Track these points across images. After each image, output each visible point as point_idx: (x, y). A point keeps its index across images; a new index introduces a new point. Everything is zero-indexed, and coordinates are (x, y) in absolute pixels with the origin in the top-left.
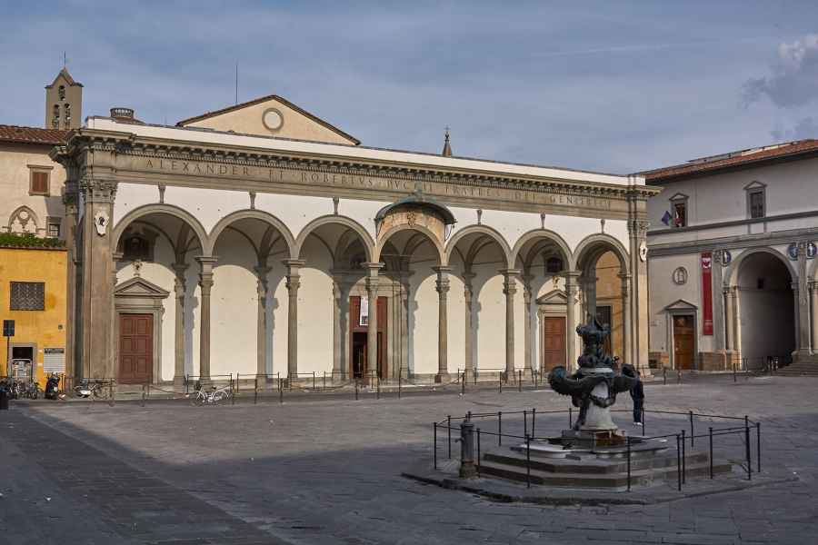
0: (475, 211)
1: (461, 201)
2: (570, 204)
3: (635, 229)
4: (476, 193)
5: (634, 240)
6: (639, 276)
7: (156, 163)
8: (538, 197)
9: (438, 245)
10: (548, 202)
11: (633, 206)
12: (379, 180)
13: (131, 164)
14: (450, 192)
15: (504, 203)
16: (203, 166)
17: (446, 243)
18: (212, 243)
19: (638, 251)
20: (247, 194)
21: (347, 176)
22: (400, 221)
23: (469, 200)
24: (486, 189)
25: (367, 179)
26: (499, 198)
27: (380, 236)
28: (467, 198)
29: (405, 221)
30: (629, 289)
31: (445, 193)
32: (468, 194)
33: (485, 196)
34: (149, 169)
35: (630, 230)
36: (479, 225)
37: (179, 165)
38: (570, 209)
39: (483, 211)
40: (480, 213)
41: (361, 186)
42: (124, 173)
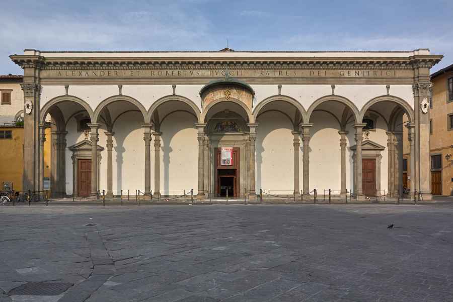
0: (276, 86)
1: (264, 81)
2: (357, 76)
3: (418, 90)
4: (277, 74)
5: (418, 99)
6: (421, 125)
7: (63, 72)
8: (330, 73)
9: (247, 111)
10: (338, 76)
11: (416, 74)
12: (204, 71)
13: (49, 75)
14: (257, 75)
15: (301, 80)
16: (90, 73)
17: (253, 109)
18: (96, 116)
19: (419, 106)
20: (117, 86)
21: (181, 71)
22: (219, 96)
23: (271, 80)
24: (285, 71)
25: (195, 72)
26: (296, 76)
27: (205, 107)
28: (269, 78)
29: (223, 96)
30: (413, 135)
31: (253, 76)
32: (271, 75)
33: (284, 75)
34: (60, 76)
35: (414, 91)
36: (280, 95)
37: (76, 73)
38: (358, 80)
39: (283, 86)
40: (280, 88)
41: (191, 76)
42: (45, 80)
